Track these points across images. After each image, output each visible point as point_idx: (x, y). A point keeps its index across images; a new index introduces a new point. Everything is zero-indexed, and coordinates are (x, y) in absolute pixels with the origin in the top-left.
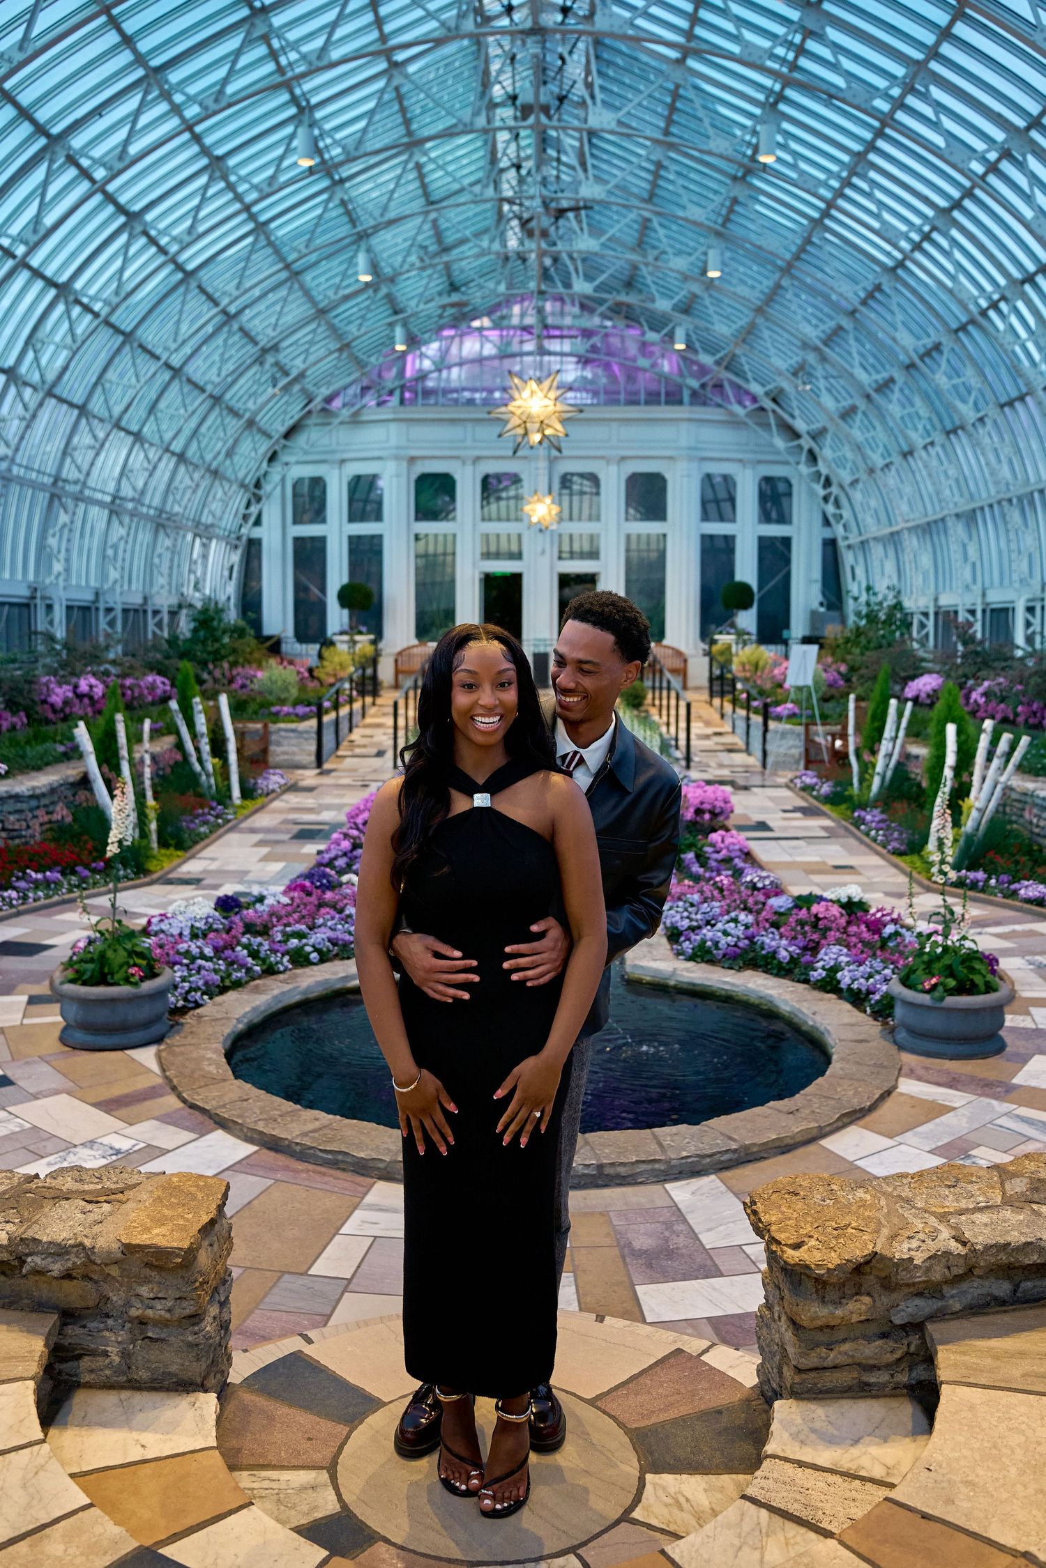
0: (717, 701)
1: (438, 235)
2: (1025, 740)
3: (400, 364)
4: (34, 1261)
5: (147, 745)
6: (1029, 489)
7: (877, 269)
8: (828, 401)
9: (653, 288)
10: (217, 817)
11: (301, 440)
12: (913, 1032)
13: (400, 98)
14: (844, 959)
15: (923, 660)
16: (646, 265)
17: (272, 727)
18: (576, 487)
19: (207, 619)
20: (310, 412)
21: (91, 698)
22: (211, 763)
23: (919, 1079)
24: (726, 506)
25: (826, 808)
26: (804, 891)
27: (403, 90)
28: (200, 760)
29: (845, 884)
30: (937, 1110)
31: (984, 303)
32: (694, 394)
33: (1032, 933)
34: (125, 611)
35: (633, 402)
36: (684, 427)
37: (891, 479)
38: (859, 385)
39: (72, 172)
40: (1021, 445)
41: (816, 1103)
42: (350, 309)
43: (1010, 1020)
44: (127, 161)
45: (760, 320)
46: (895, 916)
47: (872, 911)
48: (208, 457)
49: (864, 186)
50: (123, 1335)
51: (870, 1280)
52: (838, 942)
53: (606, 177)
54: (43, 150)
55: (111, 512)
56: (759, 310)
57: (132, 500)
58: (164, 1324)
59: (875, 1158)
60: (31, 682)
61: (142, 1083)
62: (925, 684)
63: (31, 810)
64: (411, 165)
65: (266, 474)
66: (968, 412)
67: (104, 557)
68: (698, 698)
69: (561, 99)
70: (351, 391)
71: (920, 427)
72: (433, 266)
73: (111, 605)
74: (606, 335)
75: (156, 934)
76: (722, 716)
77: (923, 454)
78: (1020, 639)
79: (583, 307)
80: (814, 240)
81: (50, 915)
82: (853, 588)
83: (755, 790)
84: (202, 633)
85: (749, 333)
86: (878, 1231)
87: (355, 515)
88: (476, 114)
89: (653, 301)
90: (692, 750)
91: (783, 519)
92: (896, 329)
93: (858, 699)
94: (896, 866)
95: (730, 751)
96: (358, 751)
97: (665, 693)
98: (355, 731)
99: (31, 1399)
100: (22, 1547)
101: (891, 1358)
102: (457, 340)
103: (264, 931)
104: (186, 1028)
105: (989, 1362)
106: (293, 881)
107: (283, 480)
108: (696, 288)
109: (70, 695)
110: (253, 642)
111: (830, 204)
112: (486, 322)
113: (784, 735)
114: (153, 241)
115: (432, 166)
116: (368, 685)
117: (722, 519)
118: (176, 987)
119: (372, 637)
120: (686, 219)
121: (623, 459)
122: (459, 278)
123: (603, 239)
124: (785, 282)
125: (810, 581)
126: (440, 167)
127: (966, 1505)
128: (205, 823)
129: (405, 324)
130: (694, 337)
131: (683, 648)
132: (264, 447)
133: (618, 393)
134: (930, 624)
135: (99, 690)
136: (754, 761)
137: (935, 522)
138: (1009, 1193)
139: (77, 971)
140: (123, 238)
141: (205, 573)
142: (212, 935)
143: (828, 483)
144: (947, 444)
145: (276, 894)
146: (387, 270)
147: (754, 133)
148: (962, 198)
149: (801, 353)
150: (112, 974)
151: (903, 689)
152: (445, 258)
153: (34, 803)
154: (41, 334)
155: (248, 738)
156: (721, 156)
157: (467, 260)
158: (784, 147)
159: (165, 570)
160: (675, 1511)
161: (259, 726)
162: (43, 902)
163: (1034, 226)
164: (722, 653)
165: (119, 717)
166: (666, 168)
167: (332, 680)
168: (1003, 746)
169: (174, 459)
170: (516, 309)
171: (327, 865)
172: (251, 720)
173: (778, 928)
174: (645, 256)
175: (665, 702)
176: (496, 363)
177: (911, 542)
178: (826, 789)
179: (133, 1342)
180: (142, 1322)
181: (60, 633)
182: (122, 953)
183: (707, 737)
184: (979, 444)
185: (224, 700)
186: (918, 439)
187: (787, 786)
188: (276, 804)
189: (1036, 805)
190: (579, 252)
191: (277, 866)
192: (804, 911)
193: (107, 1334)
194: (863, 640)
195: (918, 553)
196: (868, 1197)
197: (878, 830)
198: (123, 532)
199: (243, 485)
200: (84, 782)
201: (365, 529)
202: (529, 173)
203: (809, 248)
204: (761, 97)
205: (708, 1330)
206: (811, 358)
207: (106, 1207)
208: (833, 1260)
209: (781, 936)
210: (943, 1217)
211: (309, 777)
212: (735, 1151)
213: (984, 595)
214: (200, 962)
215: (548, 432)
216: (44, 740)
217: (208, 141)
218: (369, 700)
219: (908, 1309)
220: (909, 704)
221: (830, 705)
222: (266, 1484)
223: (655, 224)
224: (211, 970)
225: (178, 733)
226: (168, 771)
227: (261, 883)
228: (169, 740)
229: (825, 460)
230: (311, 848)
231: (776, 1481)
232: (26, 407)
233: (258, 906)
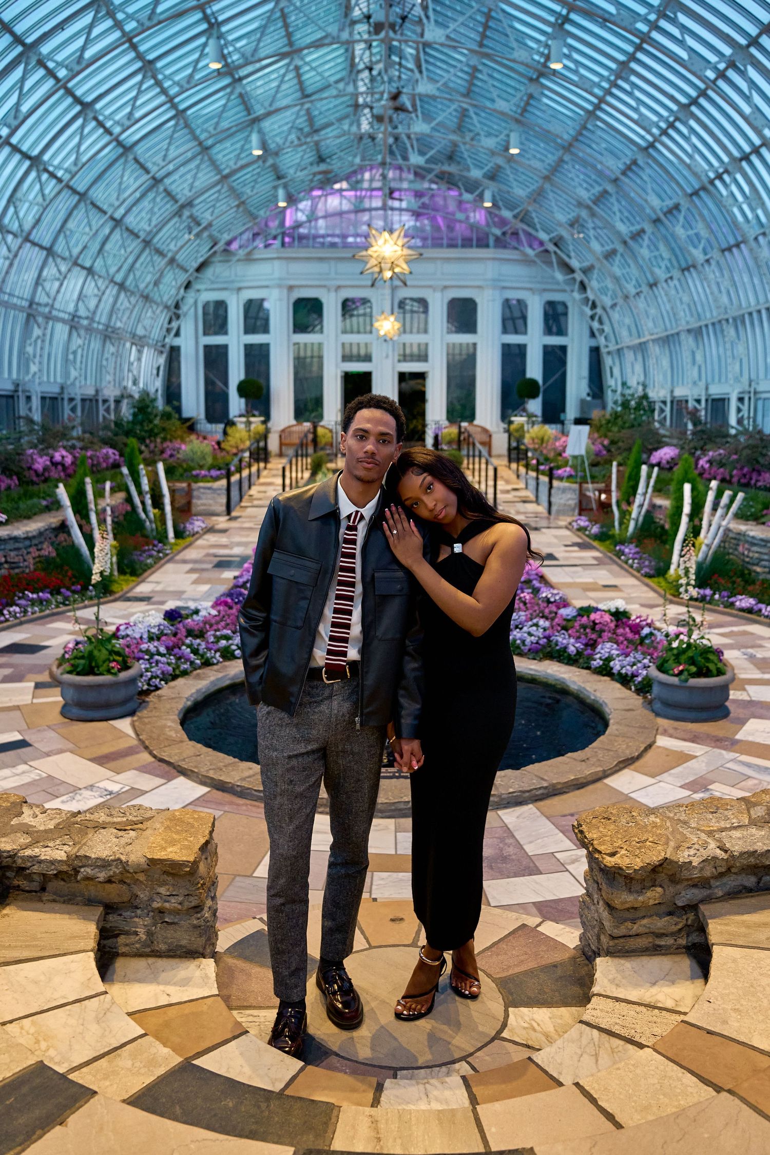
0: (514, 466)
1: (311, 119)
2: (741, 495)
3: (281, 216)
4: (86, 871)
5: (108, 500)
6: (741, 312)
7: (635, 148)
8: (596, 246)
9: (469, 161)
10: (159, 552)
11: (209, 272)
12: (666, 704)
13: (284, 16)
14: (615, 652)
15: (665, 436)
16: (465, 143)
17: (194, 486)
18: (408, 308)
19: (143, 406)
20: (215, 252)
21: (63, 465)
22: (152, 512)
23: (671, 736)
24: (520, 322)
25: (596, 544)
26: (584, 603)
27: (286, 10)
28: (145, 510)
29: (612, 599)
30: (686, 758)
31: (712, 175)
32: (497, 239)
33: (745, 633)
34: (83, 400)
35: (452, 246)
36: (490, 264)
37: (641, 304)
38: (618, 233)
39: (41, 72)
40: (736, 279)
41: (600, 754)
42: (246, 175)
43: (733, 695)
44: (84, 64)
45: (547, 186)
46: (649, 621)
47: (633, 618)
48: (142, 286)
49: (627, 87)
50: (148, 921)
51: (662, 877)
52: (610, 640)
53: (437, 78)
54: (21, 55)
55: (72, 327)
56: (547, 178)
57: (87, 318)
58: (176, 912)
59: (643, 792)
60: (19, 454)
61: (123, 745)
62: (666, 453)
63: (26, 548)
64: (292, 67)
65: (183, 298)
66: (698, 255)
67: (67, 360)
68: (501, 463)
69: (404, 18)
70: (245, 237)
71: (663, 265)
72: (306, 143)
73: (73, 396)
74: (433, 196)
75: (123, 638)
76: (518, 476)
77: (664, 285)
78: (733, 421)
79: (416, 174)
80: (589, 126)
81: (43, 624)
82: (612, 382)
83: (544, 530)
84: (140, 417)
85: (539, 194)
86: (667, 844)
87: (249, 329)
88: (341, 30)
89: (468, 170)
90: (498, 501)
91: (561, 332)
92: (647, 194)
93: (619, 465)
94: (647, 585)
95: (524, 502)
96: (256, 503)
97: (477, 460)
98: (253, 488)
99: (93, 964)
100: (103, 1062)
101: (675, 928)
102: (323, 199)
103: (201, 635)
104: (151, 705)
105: (743, 930)
106: (218, 599)
107: (196, 303)
108: (500, 161)
109: (48, 463)
110: (178, 423)
111: (602, 100)
112: (344, 185)
113: (564, 490)
114: (101, 124)
115: (307, 68)
116: (261, 454)
117: (516, 332)
118: (141, 676)
119: (262, 419)
120: (495, 110)
121: (445, 287)
122: (325, 152)
123: (433, 124)
124: (567, 158)
125: (580, 378)
126: (313, 69)
127: (736, 1024)
128: (151, 556)
129: (285, 186)
130: (498, 198)
131: (488, 427)
132: (183, 278)
133: (442, 239)
134: (668, 409)
135: (69, 460)
136: (542, 509)
137: (672, 335)
138: (754, 816)
139: (72, 665)
140: (79, 122)
141: (139, 372)
142: (164, 638)
143: (594, 306)
144: (682, 279)
145: (207, 608)
146: (272, 146)
147: (547, 46)
148: (698, 97)
149: (577, 210)
150: (98, 667)
151: (649, 457)
152: (316, 138)
153: (27, 543)
154: (19, 194)
155: (177, 495)
156: (522, 63)
157: (330, 139)
158: (568, 57)
159: (112, 371)
160: (532, 1032)
161: (184, 485)
162: (38, 615)
163: (751, 119)
164: (517, 430)
165: (88, 480)
166: (480, 71)
167: (234, 451)
168: (725, 500)
169: (116, 288)
170: (367, 175)
171: (242, 586)
172: (178, 481)
173: (567, 630)
174: (463, 137)
175: (477, 466)
176: (352, 216)
177: (654, 350)
178: (595, 529)
179: (155, 925)
180: (161, 911)
181: (37, 417)
182: (105, 652)
183: (508, 492)
184: (706, 279)
185: (161, 467)
186: (661, 274)
187: (567, 528)
188: (200, 542)
189: (747, 542)
190: (416, 134)
191: (205, 588)
192: (585, 618)
193: (136, 920)
194: (620, 422)
195: (660, 359)
196: (658, 820)
197: (634, 559)
198: (80, 342)
199: (167, 307)
200: (63, 527)
201: (257, 339)
202: (380, 74)
203: (584, 132)
204: (552, 19)
205: (534, 910)
206: (584, 214)
207: (132, 833)
208: (638, 863)
209: (570, 636)
210: (710, 833)
211: (221, 522)
212: (546, 788)
213: (707, 389)
214: (157, 657)
215: (397, 270)
216: (31, 497)
217: (142, 48)
218: (262, 465)
219: (687, 896)
220: (656, 469)
221: (597, 469)
222: (251, 1019)
223: (472, 113)
224: (165, 663)
225: (128, 491)
226: (121, 518)
227: (194, 600)
228: (121, 496)
229: (592, 289)
230: (229, 574)
231: (601, 1010)
232: (9, 250)
233: (195, 617)
